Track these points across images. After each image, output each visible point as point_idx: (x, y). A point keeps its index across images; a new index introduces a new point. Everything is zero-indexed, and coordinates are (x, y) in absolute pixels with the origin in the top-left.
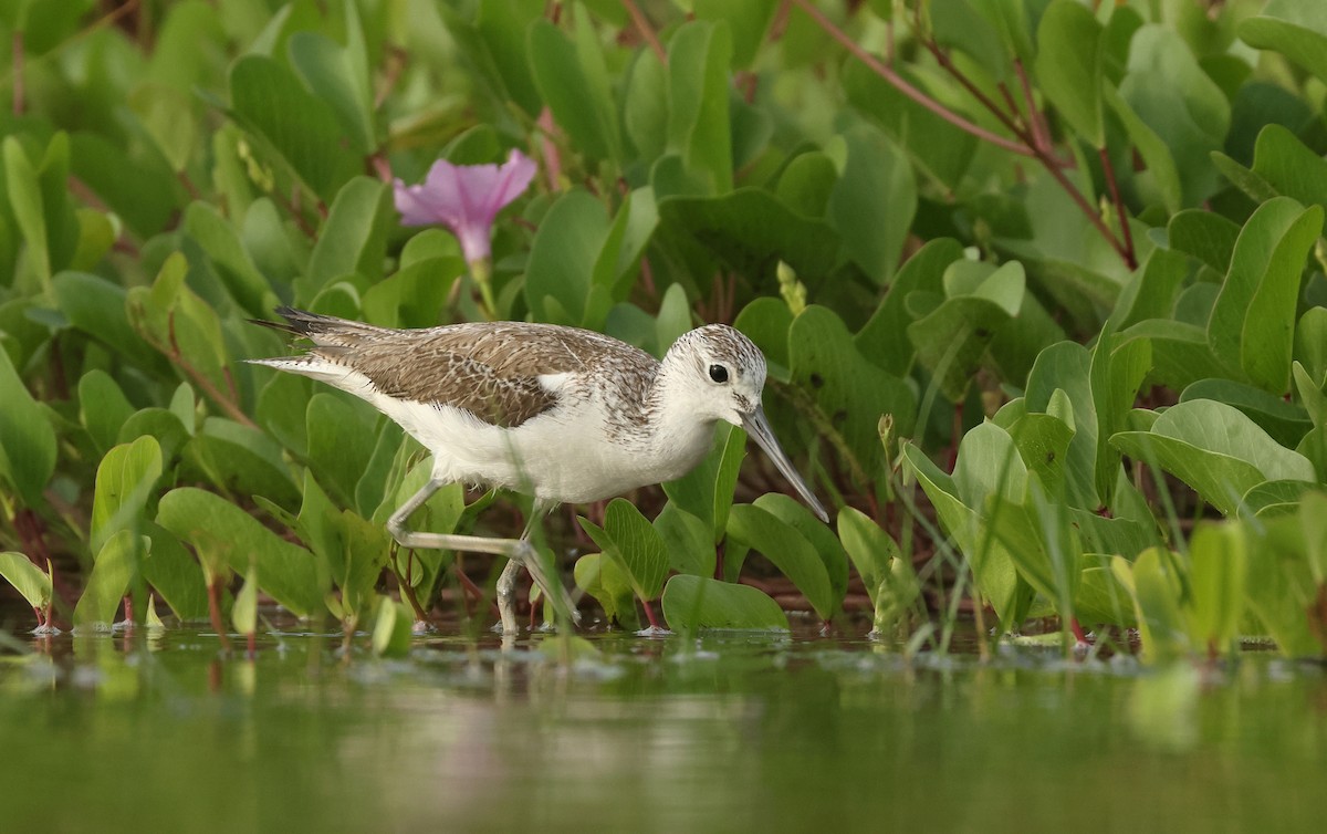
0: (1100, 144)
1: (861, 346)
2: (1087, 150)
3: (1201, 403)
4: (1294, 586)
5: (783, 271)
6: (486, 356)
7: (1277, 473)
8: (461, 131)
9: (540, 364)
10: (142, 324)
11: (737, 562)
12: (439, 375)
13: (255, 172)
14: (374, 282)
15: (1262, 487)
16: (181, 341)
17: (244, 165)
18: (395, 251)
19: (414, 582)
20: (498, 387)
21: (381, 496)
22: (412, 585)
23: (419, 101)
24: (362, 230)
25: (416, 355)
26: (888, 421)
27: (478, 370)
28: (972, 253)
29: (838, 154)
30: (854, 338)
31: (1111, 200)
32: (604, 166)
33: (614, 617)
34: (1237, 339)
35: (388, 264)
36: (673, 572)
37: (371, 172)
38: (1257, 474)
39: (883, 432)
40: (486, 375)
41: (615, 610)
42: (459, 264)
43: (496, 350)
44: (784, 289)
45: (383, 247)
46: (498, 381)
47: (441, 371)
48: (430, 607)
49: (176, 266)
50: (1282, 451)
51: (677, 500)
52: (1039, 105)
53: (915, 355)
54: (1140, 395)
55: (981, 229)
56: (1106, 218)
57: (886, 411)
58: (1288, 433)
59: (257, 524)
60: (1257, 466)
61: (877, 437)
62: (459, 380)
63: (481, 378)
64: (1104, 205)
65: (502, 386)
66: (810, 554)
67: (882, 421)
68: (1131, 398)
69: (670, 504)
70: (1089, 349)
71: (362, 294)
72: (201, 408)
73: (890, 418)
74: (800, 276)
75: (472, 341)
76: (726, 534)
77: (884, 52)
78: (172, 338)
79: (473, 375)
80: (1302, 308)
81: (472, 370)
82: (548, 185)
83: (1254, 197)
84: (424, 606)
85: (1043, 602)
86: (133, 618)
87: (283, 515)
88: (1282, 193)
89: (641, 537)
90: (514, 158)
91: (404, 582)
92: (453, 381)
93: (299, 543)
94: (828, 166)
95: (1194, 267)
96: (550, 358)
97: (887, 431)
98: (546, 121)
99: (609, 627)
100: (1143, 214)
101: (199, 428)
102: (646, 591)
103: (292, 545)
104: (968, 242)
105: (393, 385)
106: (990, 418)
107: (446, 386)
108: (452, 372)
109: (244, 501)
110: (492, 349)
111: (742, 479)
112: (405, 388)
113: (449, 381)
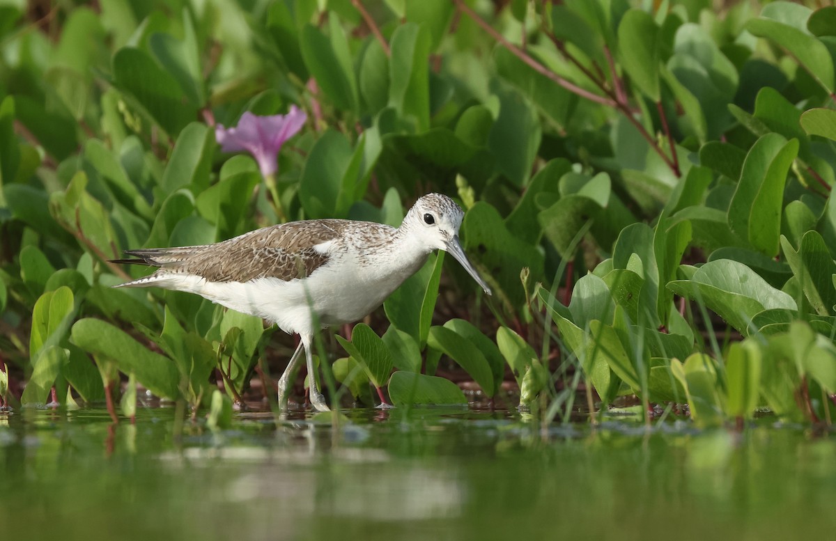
0: (657, 98)
1: (509, 226)
2: (649, 102)
3: (723, 262)
4: (786, 378)
5: (459, 181)
6: (277, 242)
7: (772, 305)
8: (257, 93)
9: (313, 239)
10: (58, 216)
11: (435, 362)
12: (248, 260)
13: (129, 119)
14: (204, 189)
15: (762, 313)
16: (84, 226)
17: (122, 116)
18: (217, 169)
19: (232, 377)
20: (289, 258)
21: (211, 323)
22: (231, 378)
23: (229, 74)
24: (195, 156)
25: (230, 253)
26: (526, 272)
27: (274, 251)
28: (577, 168)
29: (493, 106)
30: (505, 221)
31: (664, 133)
32: (347, 114)
33: (358, 397)
34: (746, 222)
35: (212, 176)
36: (395, 369)
37: (201, 119)
38: (758, 305)
39: (523, 278)
40: (279, 253)
41: (358, 393)
42: (257, 176)
43: (282, 237)
44: (461, 192)
45: (209, 166)
46: (288, 255)
47: (249, 258)
48: (243, 392)
49: (81, 179)
50: (774, 291)
51: (396, 324)
52: (619, 73)
53: (542, 231)
54: (684, 256)
55: (582, 153)
56: (660, 145)
57: (525, 266)
58: (777, 279)
59: (133, 341)
60: (759, 300)
61: (520, 283)
62: (262, 260)
63: (276, 256)
64: (660, 136)
65: (291, 257)
66: (480, 357)
67: (523, 272)
68: (679, 258)
69: (392, 327)
70: (652, 227)
71: (196, 196)
72: (97, 268)
73: (528, 269)
74: (470, 182)
75: (266, 236)
76: (427, 345)
77: (520, 42)
78: (78, 224)
79: (271, 255)
80: (786, 202)
81: (270, 252)
82: (313, 126)
83: (755, 132)
84: (239, 391)
85: (627, 387)
86: (58, 400)
87: (151, 334)
88: (773, 131)
89: (375, 348)
90: (292, 111)
91: (226, 377)
92: (259, 262)
93: (161, 352)
94: (488, 114)
95: (716, 177)
96: (319, 234)
97: (526, 278)
98: (312, 85)
99: (354, 404)
100: (685, 142)
101: (96, 280)
102: (379, 381)
103: (155, 353)
104: (575, 160)
105: (219, 275)
106: (592, 271)
107: (255, 266)
108: (257, 257)
109: (125, 326)
110: (280, 237)
111: (437, 309)
112: (227, 274)
113: (256, 262)
